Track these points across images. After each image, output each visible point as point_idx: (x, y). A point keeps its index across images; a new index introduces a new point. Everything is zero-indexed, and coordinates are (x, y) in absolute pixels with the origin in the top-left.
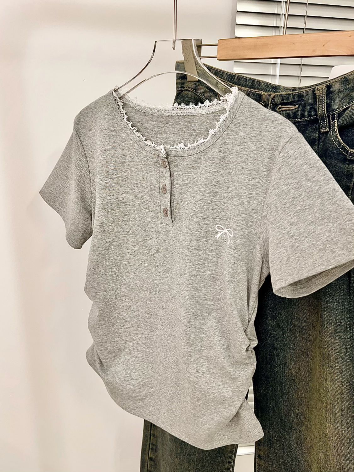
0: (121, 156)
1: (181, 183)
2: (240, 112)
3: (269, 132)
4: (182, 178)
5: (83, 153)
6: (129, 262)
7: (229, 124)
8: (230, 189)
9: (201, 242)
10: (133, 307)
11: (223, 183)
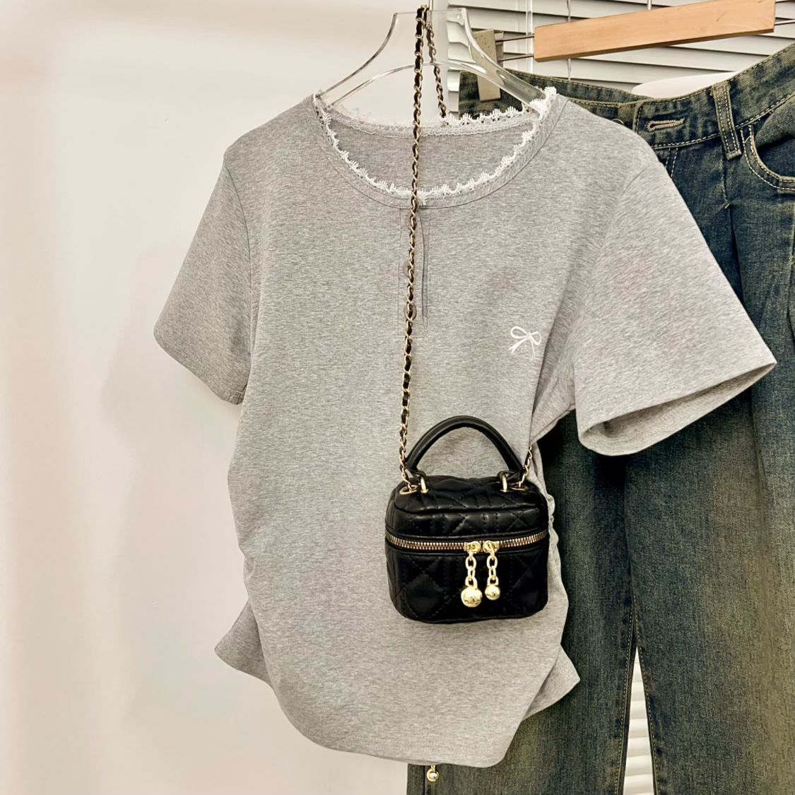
0: (323, 215)
1: (444, 255)
2: (559, 128)
3: (609, 158)
4: (445, 246)
5: (238, 213)
6: (329, 420)
7: (539, 148)
8: (541, 260)
9: (488, 355)
10: (334, 513)
11: (529, 250)
